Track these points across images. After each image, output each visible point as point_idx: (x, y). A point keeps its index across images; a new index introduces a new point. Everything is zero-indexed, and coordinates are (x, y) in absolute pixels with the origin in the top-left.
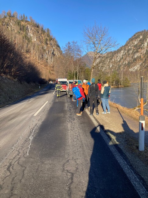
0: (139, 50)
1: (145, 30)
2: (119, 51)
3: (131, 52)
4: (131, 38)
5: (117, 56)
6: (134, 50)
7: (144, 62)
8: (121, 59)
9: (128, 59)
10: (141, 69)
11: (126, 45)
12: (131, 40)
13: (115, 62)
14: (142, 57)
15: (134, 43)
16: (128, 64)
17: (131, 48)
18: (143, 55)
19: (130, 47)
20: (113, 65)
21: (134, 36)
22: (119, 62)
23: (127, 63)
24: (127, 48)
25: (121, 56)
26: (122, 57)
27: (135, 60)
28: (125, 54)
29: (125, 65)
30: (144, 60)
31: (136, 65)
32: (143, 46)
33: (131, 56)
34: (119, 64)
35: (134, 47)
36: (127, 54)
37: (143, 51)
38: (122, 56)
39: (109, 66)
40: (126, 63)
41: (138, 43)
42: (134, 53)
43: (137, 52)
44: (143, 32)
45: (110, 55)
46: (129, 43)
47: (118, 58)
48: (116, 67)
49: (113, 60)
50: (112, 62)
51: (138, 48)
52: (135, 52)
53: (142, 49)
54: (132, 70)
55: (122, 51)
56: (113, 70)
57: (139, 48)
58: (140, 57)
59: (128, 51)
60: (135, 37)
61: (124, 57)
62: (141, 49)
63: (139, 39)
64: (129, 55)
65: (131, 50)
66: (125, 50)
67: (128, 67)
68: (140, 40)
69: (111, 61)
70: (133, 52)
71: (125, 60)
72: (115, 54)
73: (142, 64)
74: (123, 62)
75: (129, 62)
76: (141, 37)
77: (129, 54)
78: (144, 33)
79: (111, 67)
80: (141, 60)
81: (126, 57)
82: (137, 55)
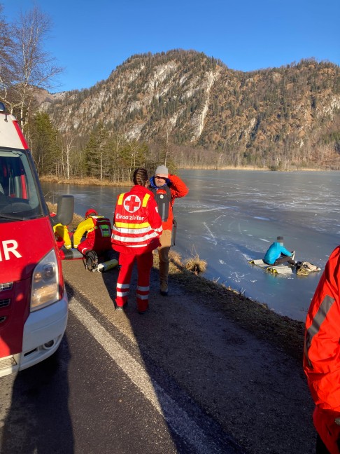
0: (139, 96)
1: (149, 54)
2: (94, 92)
3: (122, 97)
4: (120, 66)
5: (91, 104)
6: (128, 93)
7: (148, 124)
8: (99, 112)
9: (115, 112)
10: (142, 138)
11: (111, 79)
12: (122, 69)
13: (85, 117)
14: (145, 111)
15: (129, 79)
16: (115, 125)
17: (122, 90)
18: (147, 107)
19: (119, 86)
20: (80, 124)
21: (129, 61)
22: (94, 117)
23: (113, 122)
24: (112, 88)
25: (101, 105)
26: (103, 107)
27: (131, 116)
28: (109, 100)
29: (109, 126)
30: (149, 119)
31: (132, 128)
32: (146, 89)
33: (122, 106)
34: (95, 123)
35: (129, 88)
36: (113, 100)
37: (146, 98)
38: (103, 103)
39: (72, 124)
40: (110, 122)
41: (135, 80)
42: (128, 101)
43: (135, 99)
44: (146, 57)
45: (73, 98)
46: (116, 76)
47: (92, 107)
48: (88, 129)
49: (82, 112)
50: (79, 117)
51: (137, 89)
52: (130, 99)
53: (144, 93)
55: (102, 93)
56: (80, 135)
57: (139, 92)
58: (141, 110)
59: (116, 93)
60: (130, 65)
61: (107, 107)
62: (142, 94)
63: (138, 71)
64: (117, 103)
65: (122, 93)
66: (108, 90)
67: (114, 131)
68: (141, 74)
69: (76, 113)
70: (126, 97)
71: (109, 113)
72: (86, 97)
73: (145, 128)
74: (105, 118)
75: (117, 121)
76: (143, 67)
77: (118, 101)
78: (148, 58)
79: (76, 126)
80: (143, 118)
81: (111, 108)
82: (135, 106)
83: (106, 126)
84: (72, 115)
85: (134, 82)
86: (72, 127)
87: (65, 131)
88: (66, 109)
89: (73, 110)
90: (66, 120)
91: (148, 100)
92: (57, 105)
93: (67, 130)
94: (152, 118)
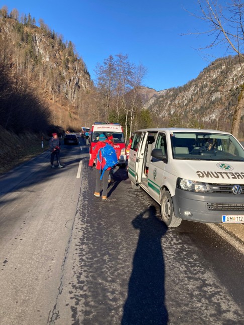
0: (220, 88)
1: (230, 56)
2: (186, 88)
3: (206, 90)
4: (206, 68)
5: (184, 96)
6: (211, 87)
7: (226, 108)
8: (189, 102)
9: (201, 101)
10: (221, 119)
11: (199, 78)
12: (208, 70)
13: (179, 106)
14: (224, 100)
15: (212, 77)
16: (200, 110)
17: (207, 85)
18: (226, 96)
19: (205, 83)
20: (176, 110)
21: (213, 64)
22: (186, 105)
23: (199, 108)
24: (200, 84)
25: (190, 97)
26: (192, 99)
27: (213, 103)
28: (197, 93)
29: (196, 111)
30: (227, 104)
31: (213, 112)
32: (226, 83)
33: (207, 97)
34: (186, 109)
35: (212, 83)
36: (200, 93)
38: (192, 96)
39: (170, 111)
40: (197, 108)
41: (217, 77)
42: (211, 93)
43: (217, 91)
44: (227, 59)
45: (171, 93)
46: (203, 76)
47: (184, 99)
48: (181, 114)
49: (177, 102)
50: (175, 106)
51: (218, 84)
52: (213, 91)
53: (224, 86)
54: (207, 120)
55: (192, 89)
57: (220, 85)
58: (221, 99)
59: (202, 88)
60: (214, 66)
61: (195, 98)
62: (222, 87)
63: (220, 71)
64: (203, 94)
65: (207, 87)
66: (197, 86)
67: (200, 115)
68: (222, 72)
69: (173, 103)
70: (209, 90)
71: (196, 102)
72: (180, 92)
73: (223, 111)
74: (193, 106)
75: (202, 107)
76: (224, 67)
77: (204, 93)
78: (228, 60)
79: (172, 113)
80: (222, 104)
81: (198, 99)
82: (217, 96)
83: (194, 111)
84: (170, 105)
85: (216, 78)
86: (170, 114)
87: (164, 117)
88: (166, 101)
89: (171, 101)
90: (166, 109)
91: (226, 90)
92: (160, 99)
93: (166, 115)
94: (229, 104)
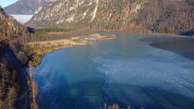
0: (73, 4)
3: (67, 5)
5: (56, 8)
6: (69, 3)
7: (76, 15)
8: (59, 10)
9: (65, 11)
10: (74, 20)
13: (55, 12)
14: (75, 10)
17: (67, 2)
20: (53, 15)
22: (58, 12)
23: (64, 14)
26: (61, 9)
27: (71, 12)
28: (63, 6)
29: (63, 16)
30: (77, 13)
31: (71, 16)
33: (68, 8)
34: (58, 15)
35: (70, 1)
37: (76, 5)
38: (61, 7)
39: (50, 15)
40: (63, 14)
43: (72, 6)
45: (50, 5)
47: (57, 9)
48: (56, 17)
49: (53, 10)
50: (52, 12)
53: (75, 3)
54: (68, 21)
55: (60, 4)
56: (53, 19)
57: (73, 3)
59: (65, 3)
62: (74, 4)
64: (66, 7)
66: (63, 2)
67: (65, 18)
69: (51, 11)
70: (69, 5)
71: (63, 11)
72: (55, 5)
73: (75, 16)
74: (62, 13)
75: (66, 14)
79: (52, 16)
80: (75, 13)
81: (64, 9)
82: (71, 8)
84: (50, 12)
87: (48, 18)
88: (48, 10)
90: (48, 14)
91: (76, 6)
92: (45, 8)
93: (49, 17)
